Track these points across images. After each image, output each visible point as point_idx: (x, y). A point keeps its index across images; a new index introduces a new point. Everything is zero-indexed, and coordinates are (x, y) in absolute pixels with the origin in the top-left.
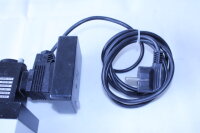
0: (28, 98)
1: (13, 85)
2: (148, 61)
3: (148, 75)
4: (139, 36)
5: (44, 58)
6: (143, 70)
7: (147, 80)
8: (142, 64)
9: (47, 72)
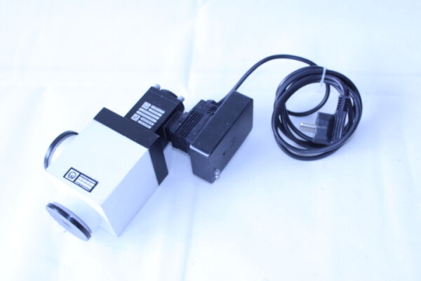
0: (170, 143)
1: (161, 118)
2: (331, 108)
3: (327, 123)
4: (323, 76)
5: (206, 107)
6: (322, 116)
7: (325, 128)
8: (323, 110)
9: (201, 123)
